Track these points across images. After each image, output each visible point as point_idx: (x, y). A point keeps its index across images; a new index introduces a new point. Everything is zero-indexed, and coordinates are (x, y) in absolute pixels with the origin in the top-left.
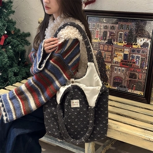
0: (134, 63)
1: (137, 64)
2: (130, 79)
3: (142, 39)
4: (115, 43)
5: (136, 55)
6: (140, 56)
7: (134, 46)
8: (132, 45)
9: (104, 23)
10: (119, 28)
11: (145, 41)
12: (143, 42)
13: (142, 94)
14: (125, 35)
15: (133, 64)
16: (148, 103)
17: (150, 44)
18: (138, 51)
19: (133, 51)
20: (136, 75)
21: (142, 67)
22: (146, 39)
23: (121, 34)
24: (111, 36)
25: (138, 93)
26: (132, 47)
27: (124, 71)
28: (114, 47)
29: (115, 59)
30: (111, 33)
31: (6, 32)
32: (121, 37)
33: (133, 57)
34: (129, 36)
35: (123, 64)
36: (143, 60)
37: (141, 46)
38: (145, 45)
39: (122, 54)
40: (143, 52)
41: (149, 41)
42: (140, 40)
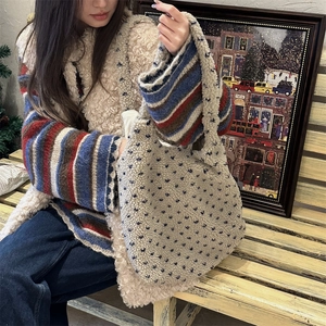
0: (258, 126)
1: (264, 130)
2: (247, 162)
3: (277, 73)
5: (261, 110)
6: (271, 111)
7: (257, 89)
8: (253, 85)
10: (222, 46)
11: (283, 78)
12: (278, 80)
13: (275, 196)
14: (237, 61)
15: (255, 130)
16: (288, 215)
17: (294, 85)
18: (268, 101)
19: (256, 99)
20: (261, 155)
21: (274, 135)
22: (285, 74)
23: (227, 60)
25: (266, 192)
26: (253, 91)
27: (235, 144)
32: (227, 67)
33: (255, 114)
34: (246, 64)
36: (277, 120)
37: (274, 90)
38: (284, 87)
40: (279, 103)
41: (293, 79)
42: (271, 75)
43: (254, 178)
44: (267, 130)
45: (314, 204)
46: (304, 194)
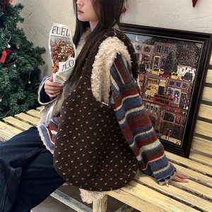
0: (172, 100)
1: (175, 102)
2: (164, 121)
3: (184, 68)
4: (149, 70)
5: (174, 90)
6: (180, 90)
7: (173, 77)
8: (170, 75)
9: (136, 42)
10: (155, 50)
11: (187, 71)
12: (185, 72)
13: (180, 144)
14: (162, 60)
15: (171, 102)
16: (187, 156)
17: (194, 75)
18: (178, 85)
19: (172, 83)
20: (173, 117)
21: (181, 106)
22: (189, 69)
23: (157, 59)
24: (144, 60)
25: (175, 141)
26: (170, 78)
27: (159, 110)
28: (146, 77)
29: (147, 93)
30: (144, 56)
31: (9, 46)
32: (157, 63)
33: (171, 92)
34: (168, 62)
35: (157, 100)
36: (183, 96)
37: (182, 78)
38: (188, 76)
39: (157, 86)
40: (184, 86)
41: (193, 72)
42: (181, 69)
43: (168, 131)
44: (177, 102)
45: (204, 152)
46: (198, 144)
